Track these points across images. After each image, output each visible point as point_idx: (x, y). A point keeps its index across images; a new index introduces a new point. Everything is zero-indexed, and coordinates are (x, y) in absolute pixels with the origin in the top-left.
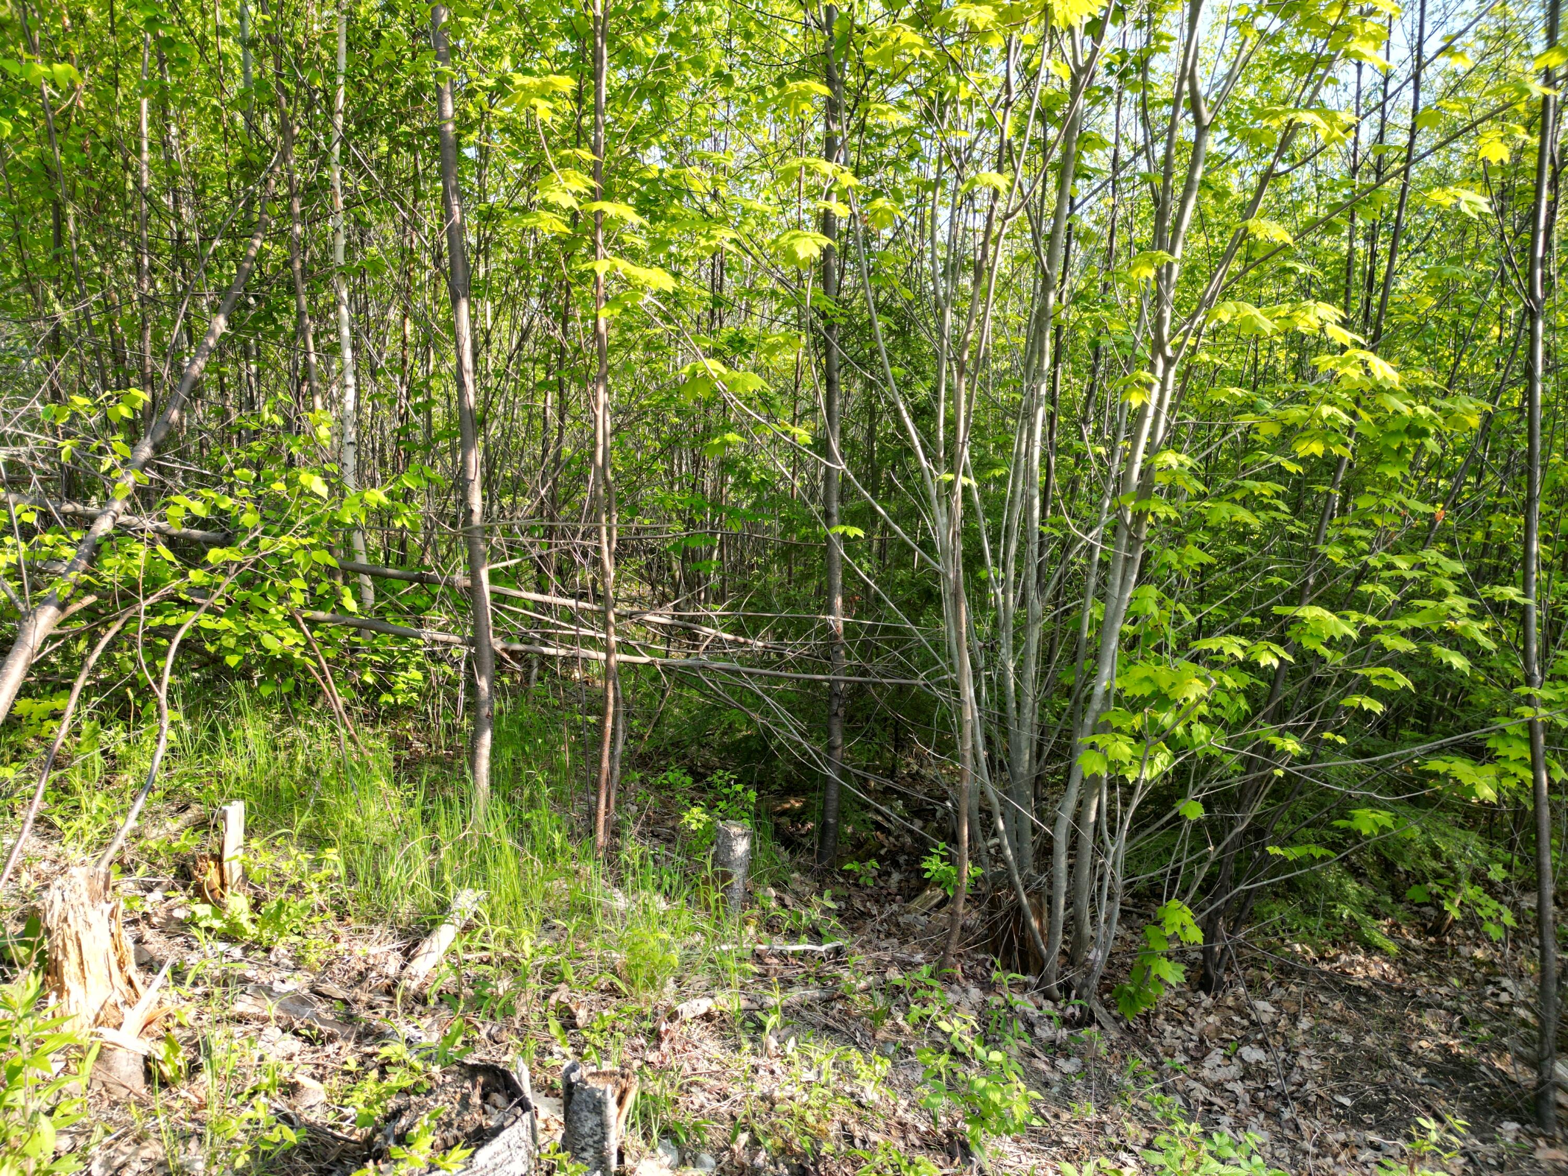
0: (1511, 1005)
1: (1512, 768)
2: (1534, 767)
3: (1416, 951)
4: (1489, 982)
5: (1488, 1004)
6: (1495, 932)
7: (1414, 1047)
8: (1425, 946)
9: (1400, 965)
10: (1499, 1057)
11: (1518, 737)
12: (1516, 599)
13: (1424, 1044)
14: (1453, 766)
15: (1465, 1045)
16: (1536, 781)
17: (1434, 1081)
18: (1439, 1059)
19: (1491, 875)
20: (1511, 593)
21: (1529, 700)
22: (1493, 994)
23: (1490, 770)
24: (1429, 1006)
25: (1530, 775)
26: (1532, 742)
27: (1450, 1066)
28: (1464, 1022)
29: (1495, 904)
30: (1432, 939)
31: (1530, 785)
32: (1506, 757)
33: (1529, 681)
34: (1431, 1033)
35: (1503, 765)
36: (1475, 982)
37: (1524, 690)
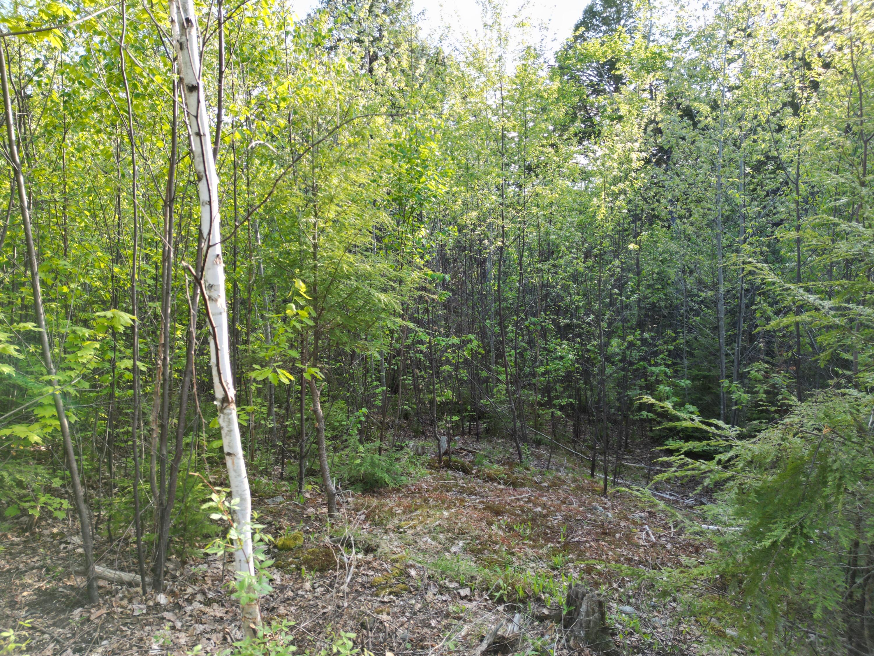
0: (74, 549)
1: (48, 422)
2: (60, 419)
3: (18, 545)
4: (61, 543)
5: (62, 554)
6: (61, 515)
7: (19, 599)
8: (24, 539)
9: (8, 557)
10: (69, 579)
11: (50, 405)
12: (33, 329)
13: (25, 594)
14: (14, 430)
15: (49, 582)
16: (62, 425)
17: (33, 611)
18: (35, 597)
19: (54, 485)
20: (30, 326)
21: (50, 383)
22: (65, 548)
23: (36, 426)
24: (26, 571)
25: (58, 423)
26: (56, 406)
27: (43, 598)
28: (48, 571)
29: (58, 500)
30: (27, 534)
31: (59, 429)
32: (44, 417)
33: (49, 373)
34: (30, 585)
35: (43, 421)
36: (54, 546)
37: (47, 378)
